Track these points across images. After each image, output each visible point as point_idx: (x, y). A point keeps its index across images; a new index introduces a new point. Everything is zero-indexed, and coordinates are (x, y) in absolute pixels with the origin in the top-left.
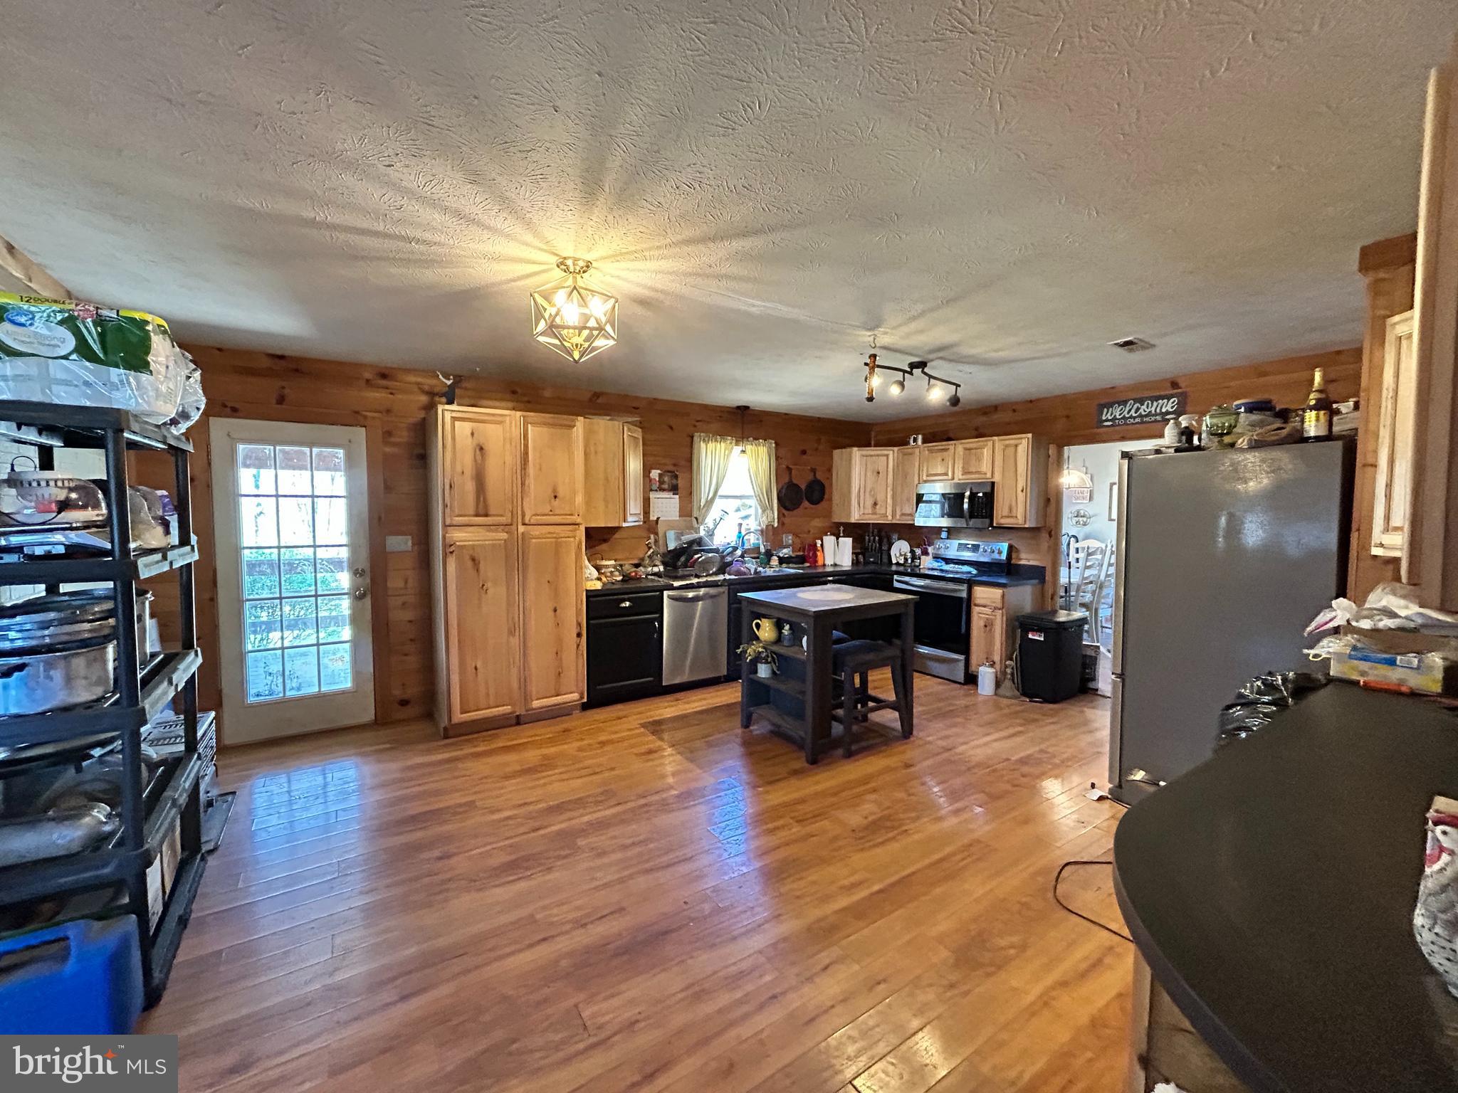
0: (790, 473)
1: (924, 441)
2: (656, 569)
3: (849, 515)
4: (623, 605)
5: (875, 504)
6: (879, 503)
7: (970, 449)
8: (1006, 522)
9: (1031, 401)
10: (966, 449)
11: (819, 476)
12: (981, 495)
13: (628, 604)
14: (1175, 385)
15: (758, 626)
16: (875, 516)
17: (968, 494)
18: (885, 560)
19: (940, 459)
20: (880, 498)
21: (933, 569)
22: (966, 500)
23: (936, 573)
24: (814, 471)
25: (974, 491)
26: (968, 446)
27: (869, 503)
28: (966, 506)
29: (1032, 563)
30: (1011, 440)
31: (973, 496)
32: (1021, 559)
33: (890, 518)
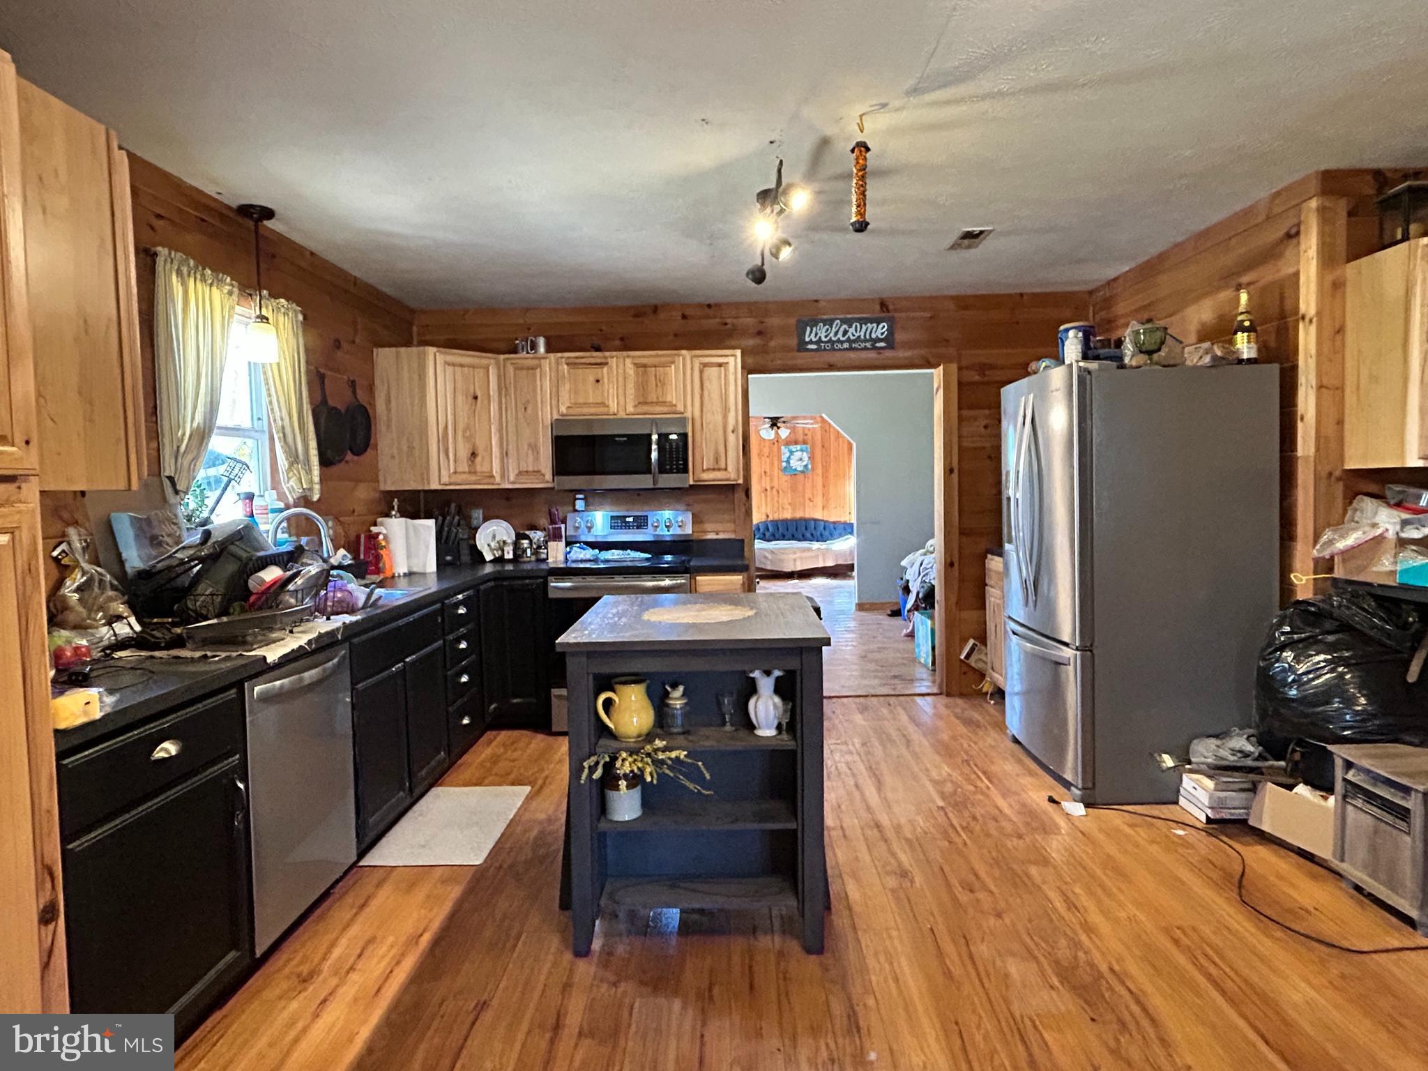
0: (323, 383)
1: (550, 349)
2: (122, 629)
3: (425, 475)
4: (159, 754)
5: (474, 455)
6: (481, 452)
7: (645, 366)
8: (709, 477)
9: (709, 306)
10: (637, 366)
11: (362, 396)
12: (674, 437)
13: (169, 748)
14: (883, 305)
15: (608, 704)
16: (473, 478)
17: (655, 437)
18: (465, 558)
19: (592, 379)
20: (480, 444)
21: (582, 561)
22: (654, 447)
23: (588, 565)
24: (353, 384)
25: (664, 430)
26: (638, 361)
27: (464, 453)
28: (654, 455)
29: (721, 536)
30: (713, 356)
31: (663, 437)
32: (705, 532)
33: (498, 479)
